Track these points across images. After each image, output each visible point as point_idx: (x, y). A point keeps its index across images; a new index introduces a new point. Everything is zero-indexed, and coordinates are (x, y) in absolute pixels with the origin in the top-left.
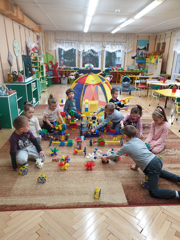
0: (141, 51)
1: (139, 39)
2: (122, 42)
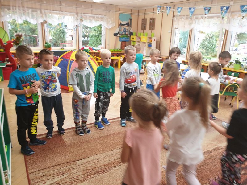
0: (124, 26)
1: (121, 12)
2: (102, 15)
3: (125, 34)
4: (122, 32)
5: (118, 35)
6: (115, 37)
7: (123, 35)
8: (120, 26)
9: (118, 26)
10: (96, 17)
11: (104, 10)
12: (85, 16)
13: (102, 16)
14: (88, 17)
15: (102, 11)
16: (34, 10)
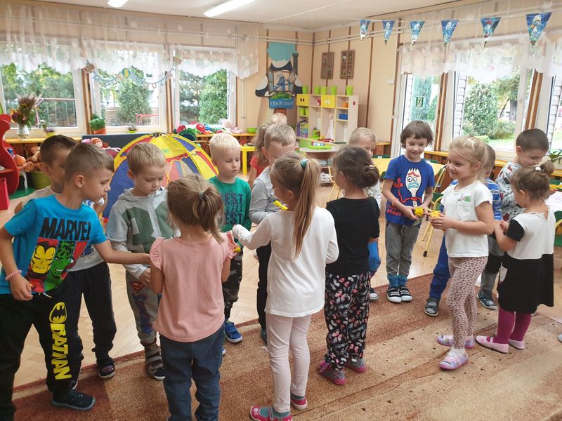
0: (279, 73)
1: (272, 38)
2: (227, 47)
3: (284, 92)
4: (275, 85)
5: (267, 94)
6: (260, 98)
7: (277, 92)
8: (270, 73)
9: (265, 73)
10: (211, 53)
11: (232, 36)
12: (185, 50)
13: (225, 50)
14: (192, 53)
15: (227, 38)
16: (64, 40)
